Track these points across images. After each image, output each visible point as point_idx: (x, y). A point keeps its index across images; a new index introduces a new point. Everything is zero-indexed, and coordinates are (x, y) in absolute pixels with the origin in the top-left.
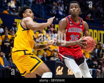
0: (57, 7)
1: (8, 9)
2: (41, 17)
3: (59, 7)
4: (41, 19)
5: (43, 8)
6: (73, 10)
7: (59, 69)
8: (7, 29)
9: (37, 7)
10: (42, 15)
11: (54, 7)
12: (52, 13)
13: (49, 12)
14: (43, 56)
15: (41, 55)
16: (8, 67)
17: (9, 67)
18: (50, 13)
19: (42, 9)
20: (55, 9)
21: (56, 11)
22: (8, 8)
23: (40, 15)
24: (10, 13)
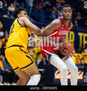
0: (56, 12)
1: (9, 14)
2: (41, 22)
3: (58, 12)
4: (40, 23)
5: (43, 12)
6: (67, 14)
7: (58, 73)
8: (7, 33)
9: (36, 12)
10: (41, 19)
11: (54, 12)
12: (51, 18)
13: (48, 16)
14: (41, 60)
15: (40, 59)
16: (7, 70)
17: (9, 70)
18: (50, 18)
19: (41, 14)
20: (54, 14)
21: (55, 15)
22: (9, 12)
23: (40, 19)
24: (10, 17)
